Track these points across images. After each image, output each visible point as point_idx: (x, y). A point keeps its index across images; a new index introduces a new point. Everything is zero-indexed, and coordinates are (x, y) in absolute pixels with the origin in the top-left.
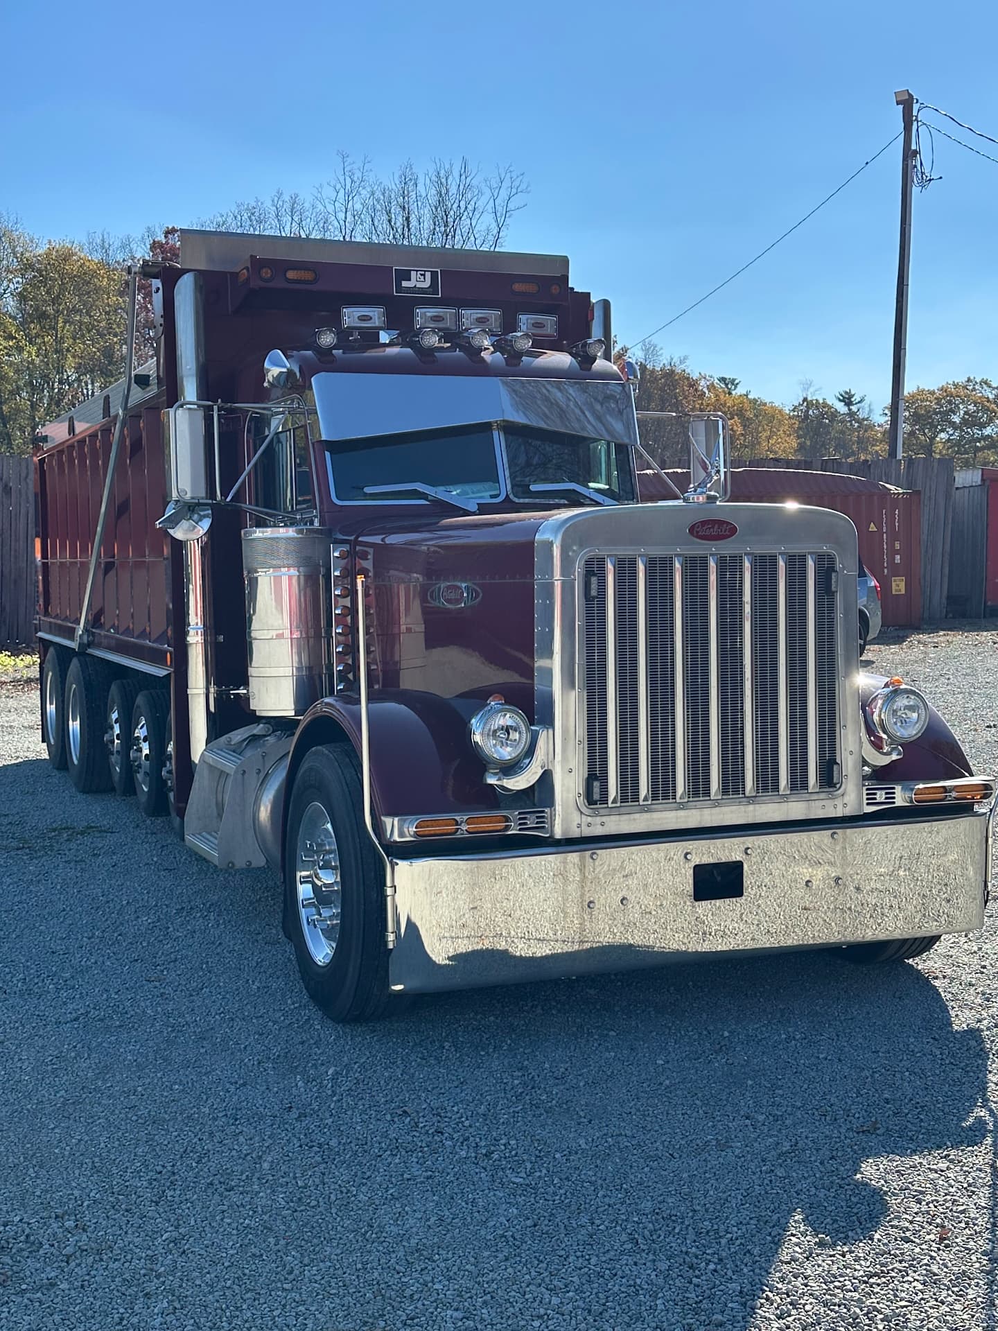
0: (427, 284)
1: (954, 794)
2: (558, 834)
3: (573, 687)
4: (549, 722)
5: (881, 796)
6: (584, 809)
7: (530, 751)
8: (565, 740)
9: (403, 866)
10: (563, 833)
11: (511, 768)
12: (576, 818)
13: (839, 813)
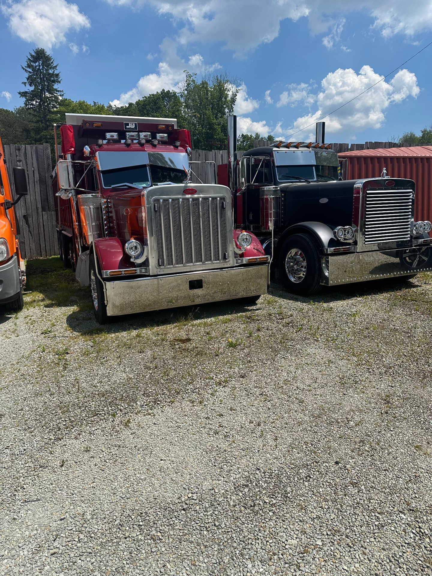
0: (134, 127)
1: (258, 260)
2: (151, 274)
3: (153, 236)
4: (147, 245)
5: (239, 261)
6: (158, 267)
7: (142, 253)
8: (151, 249)
9: (108, 283)
10: (152, 273)
11: (137, 257)
12: (156, 270)
13: (228, 266)
